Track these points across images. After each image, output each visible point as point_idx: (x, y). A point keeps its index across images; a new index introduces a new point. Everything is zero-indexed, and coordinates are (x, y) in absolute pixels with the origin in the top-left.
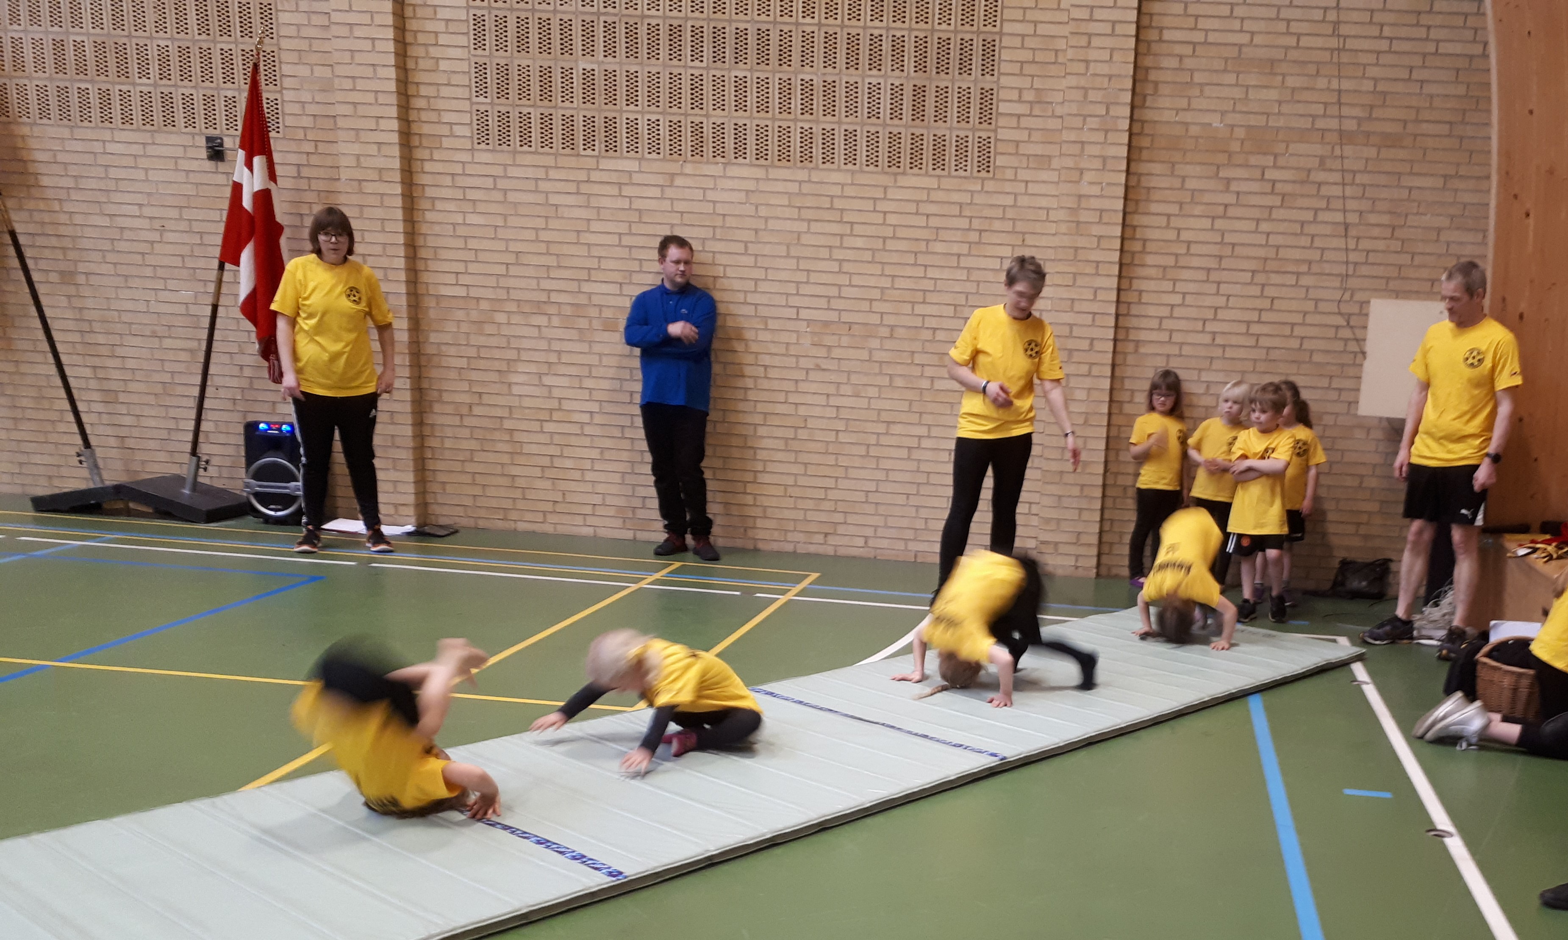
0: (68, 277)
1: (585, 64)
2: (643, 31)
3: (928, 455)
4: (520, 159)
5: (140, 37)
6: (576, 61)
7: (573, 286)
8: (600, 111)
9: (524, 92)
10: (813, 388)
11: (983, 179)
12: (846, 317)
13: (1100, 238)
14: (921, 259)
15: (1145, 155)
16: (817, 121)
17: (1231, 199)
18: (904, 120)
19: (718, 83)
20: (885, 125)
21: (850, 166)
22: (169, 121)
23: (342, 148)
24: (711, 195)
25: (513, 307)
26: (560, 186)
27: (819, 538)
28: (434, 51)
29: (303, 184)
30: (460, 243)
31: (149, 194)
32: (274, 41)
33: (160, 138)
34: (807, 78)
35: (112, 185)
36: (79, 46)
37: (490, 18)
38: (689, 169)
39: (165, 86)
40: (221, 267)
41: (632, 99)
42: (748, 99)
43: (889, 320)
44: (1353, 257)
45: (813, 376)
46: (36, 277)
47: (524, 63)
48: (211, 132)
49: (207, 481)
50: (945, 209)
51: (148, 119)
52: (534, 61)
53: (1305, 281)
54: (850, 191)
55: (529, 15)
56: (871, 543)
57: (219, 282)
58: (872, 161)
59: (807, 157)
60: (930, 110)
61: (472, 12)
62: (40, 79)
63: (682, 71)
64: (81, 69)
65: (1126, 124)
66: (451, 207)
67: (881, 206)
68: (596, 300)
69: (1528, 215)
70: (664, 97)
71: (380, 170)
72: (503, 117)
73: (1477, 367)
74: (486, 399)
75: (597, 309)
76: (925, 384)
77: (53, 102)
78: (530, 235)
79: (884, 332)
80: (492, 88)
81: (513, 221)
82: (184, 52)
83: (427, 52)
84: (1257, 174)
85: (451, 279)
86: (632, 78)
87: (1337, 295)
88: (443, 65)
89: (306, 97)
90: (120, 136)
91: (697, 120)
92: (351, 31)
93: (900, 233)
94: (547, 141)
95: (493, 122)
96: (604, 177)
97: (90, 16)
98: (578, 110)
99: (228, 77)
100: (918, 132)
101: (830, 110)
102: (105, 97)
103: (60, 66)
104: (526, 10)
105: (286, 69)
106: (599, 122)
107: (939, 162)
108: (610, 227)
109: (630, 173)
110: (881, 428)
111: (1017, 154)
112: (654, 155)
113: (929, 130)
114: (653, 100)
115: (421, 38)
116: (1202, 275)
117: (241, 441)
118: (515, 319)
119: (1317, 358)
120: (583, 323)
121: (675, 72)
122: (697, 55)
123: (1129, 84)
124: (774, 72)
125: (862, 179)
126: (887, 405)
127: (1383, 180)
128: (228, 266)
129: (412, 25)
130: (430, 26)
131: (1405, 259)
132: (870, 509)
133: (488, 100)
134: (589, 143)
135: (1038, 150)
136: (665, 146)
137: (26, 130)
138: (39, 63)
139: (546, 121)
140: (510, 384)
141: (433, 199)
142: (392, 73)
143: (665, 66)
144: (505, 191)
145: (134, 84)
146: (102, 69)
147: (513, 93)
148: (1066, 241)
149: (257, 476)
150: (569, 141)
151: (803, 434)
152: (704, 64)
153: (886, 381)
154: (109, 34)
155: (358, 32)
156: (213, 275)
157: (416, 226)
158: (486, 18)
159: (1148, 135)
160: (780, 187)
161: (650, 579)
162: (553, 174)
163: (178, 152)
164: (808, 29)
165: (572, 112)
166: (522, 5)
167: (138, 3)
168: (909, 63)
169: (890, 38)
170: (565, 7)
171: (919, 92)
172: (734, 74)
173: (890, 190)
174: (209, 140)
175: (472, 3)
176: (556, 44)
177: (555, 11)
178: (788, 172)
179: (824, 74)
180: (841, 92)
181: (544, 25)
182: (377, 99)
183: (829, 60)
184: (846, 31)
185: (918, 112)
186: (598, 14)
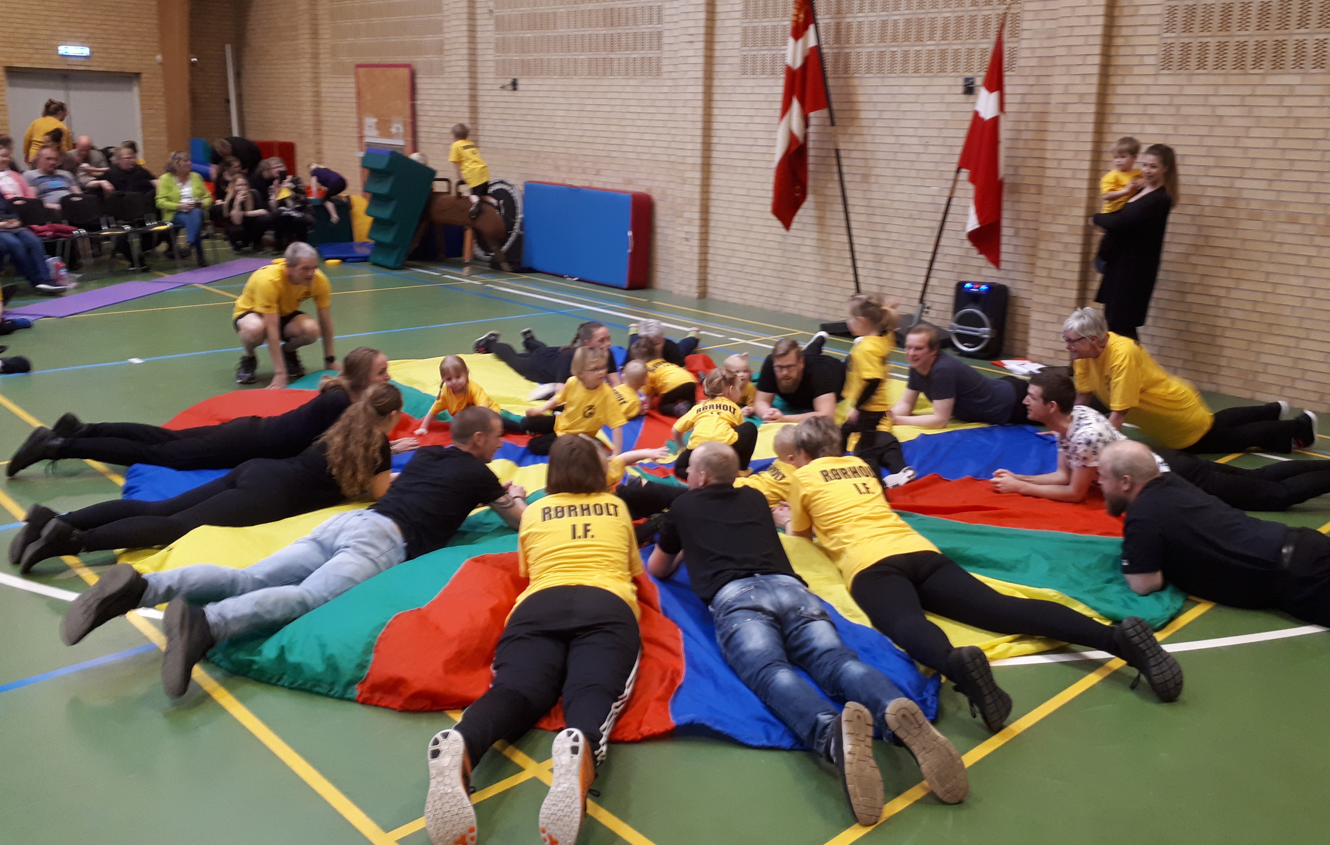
4: (1195, 80)
7: (1226, 183)
8: (1272, 36)
9: (1206, 25)
22: (942, 70)
23: (1056, 79)
26: (1226, 100)
31: (922, 121)
33: (934, 81)
36: (896, 23)
39: (944, 45)
40: (958, 171)
48: (969, 75)
51: (929, 67)
57: (956, 180)
62: (870, 47)
64: (894, 38)
72: (1186, 47)
78: (1196, 141)
80: (1179, 25)
81: (1181, 130)
82: (959, 20)
83: (1131, 2)
89: (1036, 44)
90: (910, 82)
94: (1220, 64)
95: (1176, 52)
96: (1269, 91)
98: (1252, 36)
99: (985, 35)
102: (906, 56)
105: (1026, 25)
106: (1270, 44)
109: (1292, 86)
112: (1318, 70)
133: (1175, 35)
134: (1258, 63)
137: (857, 82)
138: (871, 37)
139: (1222, 47)
142: (1101, 21)
144: (1179, 106)
145: (925, 46)
146: (907, 37)
147: (1197, 27)
149: (958, 322)
150: (1240, 62)
156: (952, 176)
157: (1103, 136)
162: (1223, 90)
163: (944, 90)
165: (1246, 38)
174: (966, 80)
182: (1086, 41)
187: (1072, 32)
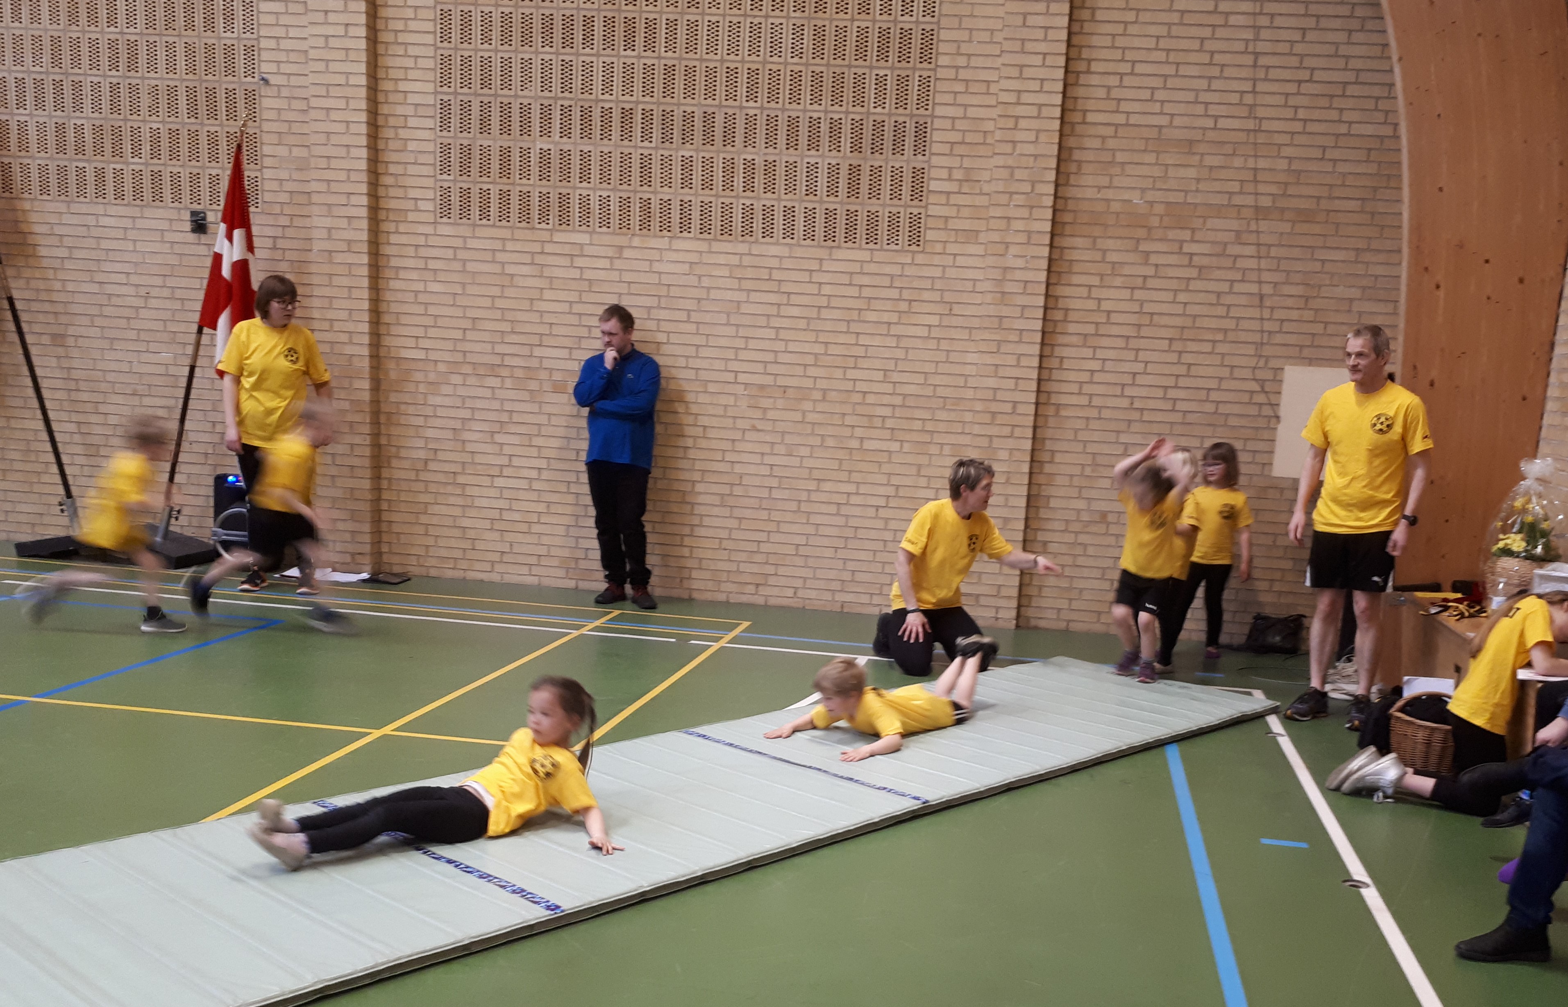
0: (58, 339)
1: (542, 144)
3: (857, 511)
4: (480, 232)
5: (135, 121)
6: (534, 141)
7: (525, 351)
8: (554, 188)
9: (484, 170)
10: (749, 447)
11: (914, 252)
12: (781, 381)
13: (1024, 307)
14: (854, 327)
15: (1068, 230)
16: (758, 198)
17: (1150, 271)
18: (840, 197)
19: (666, 162)
21: (788, 240)
22: (158, 197)
23: (317, 221)
24: (657, 267)
25: (467, 369)
26: (515, 257)
27: (751, 589)
28: (402, 133)
29: (278, 255)
30: (421, 309)
31: (136, 264)
32: (257, 124)
33: (148, 212)
34: (749, 158)
35: (102, 255)
36: (79, 129)
37: (455, 103)
38: (636, 242)
39: (156, 165)
40: (200, 331)
41: (585, 176)
42: (694, 177)
43: (822, 384)
44: (1268, 326)
45: (749, 436)
46: (29, 339)
47: (486, 143)
48: (196, 207)
49: (177, 530)
50: (877, 281)
51: (138, 193)
52: (495, 142)
53: (1221, 348)
54: (787, 263)
55: (491, 99)
56: (800, 593)
57: (198, 344)
58: (809, 235)
59: (748, 231)
60: (864, 188)
61: (440, 97)
62: (41, 159)
63: (632, 150)
64: (80, 150)
65: (1049, 201)
66: (414, 275)
67: (816, 277)
68: (546, 363)
69: (1438, 287)
70: (615, 175)
71: (349, 242)
72: (466, 193)
73: (1386, 432)
74: (441, 456)
75: (547, 372)
76: (855, 444)
77: (53, 179)
78: (487, 302)
79: (817, 395)
80: (456, 167)
81: (470, 290)
82: (174, 134)
83: (397, 134)
84: (1175, 247)
85: (411, 343)
86: (585, 157)
87: (1253, 362)
88: (412, 146)
89: (284, 175)
90: (112, 210)
91: (646, 196)
92: (328, 115)
93: (834, 302)
94: (504, 215)
95: (455, 198)
96: (558, 249)
97: (90, 101)
98: (535, 186)
99: (214, 157)
100: (853, 208)
101: (770, 187)
102: (100, 175)
103: (61, 147)
104: (489, 95)
105: (267, 150)
106: (554, 197)
107: (872, 237)
108: (562, 296)
109: (581, 245)
110: (812, 486)
111: (945, 229)
112: (604, 229)
113: (863, 206)
114: (604, 177)
115: (392, 121)
116: (1121, 343)
117: (211, 492)
118: (471, 381)
119: (1233, 422)
120: (533, 385)
121: (626, 151)
122: (646, 136)
123: (1053, 164)
124: (718, 152)
125: (799, 252)
126: (818, 464)
127: (1296, 253)
128: (206, 330)
129: (384, 109)
130: (400, 110)
131: (1318, 328)
132: (799, 561)
133: (451, 178)
134: (544, 217)
135: (967, 225)
136: (615, 221)
137: (27, 205)
138: (42, 146)
139: (504, 196)
140: (464, 441)
141: (397, 268)
142: (364, 153)
143: (616, 146)
144: (464, 261)
145: (128, 164)
147: (475, 170)
148: (992, 310)
149: (223, 526)
150: (525, 215)
151: (738, 491)
152: (653, 145)
153: (817, 441)
154: (106, 118)
155: (334, 116)
156: (192, 338)
157: (381, 293)
158: (452, 102)
159: (1070, 211)
160: (722, 259)
161: (591, 626)
162: (510, 246)
163: (165, 225)
164: (751, 112)
165: (528, 189)
166: (486, 91)
167: (133, 89)
168: (846, 144)
169: (829, 121)
170: (526, 93)
171: (854, 171)
172: (681, 153)
173: (825, 263)
174: (194, 213)
175: (440, 89)
176: (516, 126)
177: (516, 96)
178: (729, 245)
179: (765, 154)
180: (781, 171)
181: (505, 109)
182: (349, 177)
183: (771, 141)
184: (787, 114)
185: (853, 190)
186: (556, 98)
187: (329, 164)
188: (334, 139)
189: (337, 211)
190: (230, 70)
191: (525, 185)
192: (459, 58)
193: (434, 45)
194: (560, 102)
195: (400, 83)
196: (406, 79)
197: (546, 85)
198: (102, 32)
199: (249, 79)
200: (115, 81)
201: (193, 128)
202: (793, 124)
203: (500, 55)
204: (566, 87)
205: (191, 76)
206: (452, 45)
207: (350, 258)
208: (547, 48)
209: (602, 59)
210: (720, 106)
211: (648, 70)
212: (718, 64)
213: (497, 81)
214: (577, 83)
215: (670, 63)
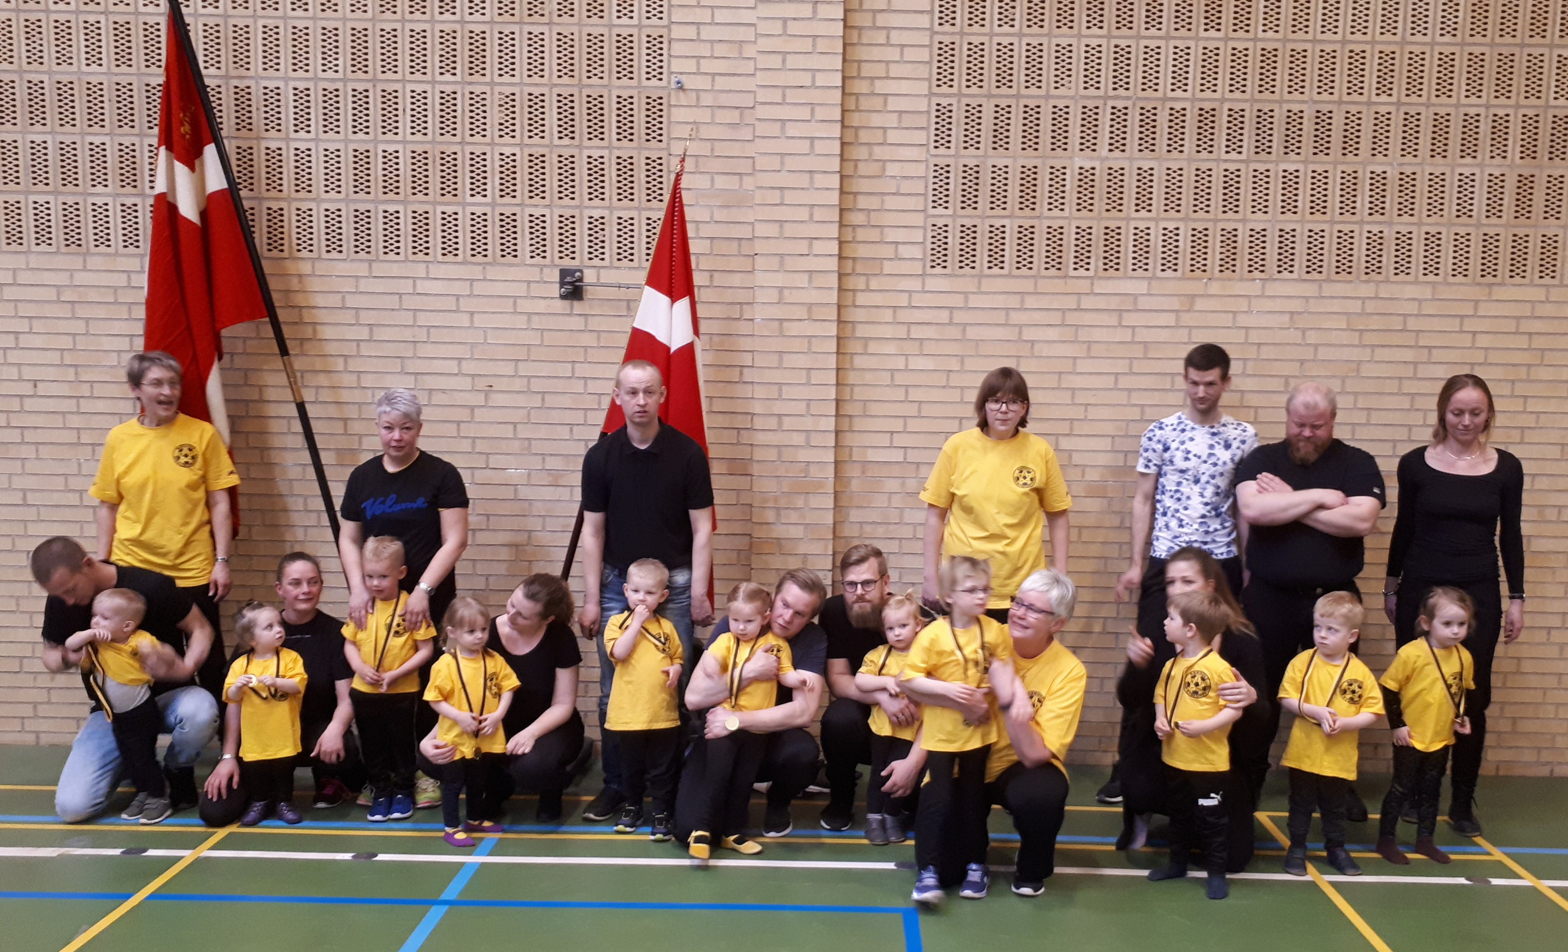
1: (1082, 161)
2: (1163, 118)
4: (986, 285)
5: (477, 143)
6: (1071, 158)
9: (998, 200)
16: (1390, 224)
18: (1505, 217)
19: (1261, 179)
20: (1479, 225)
21: (1431, 278)
22: (509, 250)
23: (759, 279)
24: (1243, 320)
26: (1038, 317)
28: (879, 152)
30: (900, 394)
31: (473, 346)
32: (663, 145)
33: (493, 273)
34: (1379, 170)
35: (420, 335)
37: (959, 109)
38: (1215, 288)
39: (507, 206)
41: (1143, 202)
42: (1300, 198)
47: (1001, 163)
48: (568, 263)
52: (1015, 159)
54: (1429, 308)
55: (1012, 102)
58: (1460, 270)
59: (1373, 267)
60: (1539, 206)
61: (935, 100)
62: (330, 202)
63: (1213, 166)
64: (390, 186)
67: (1469, 325)
70: (1187, 198)
71: (808, 306)
77: (348, 230)
82: (537, 162)
83: (871, 152)
86: (1145, 177)
88: (892, 169)
91: (1229, 227)
92: (783, 129)
93: (1494, 357)
94: (1024, 261)
95: (954, 239)
96: (1100, 303)
97: (409, 118)
99: (596, 193)
100: (1522, 232)
101: (1406, 208)
103: (362, 184)
104: (1008, 96)
106: (1098, 233)
108: (1104, 366)
113: (1537, 229)
114: (1172, 203)
115: (864, 136)
121: (1204, 167)
122: (1234, 144)
124: (1335, 164)
125: (1446, 293)
129: (854, 119)
130: (876, 120)
133: (950, 212)
134: (1082, 260)
136: (1184, 262)
137: (305, 268)
138: (333, 183)
139: (1026, 235)
141: (867, 340)
143: (1190, 160)
144: (964, 326)
145: (464, 205)
146: (420, 186)
147: (984, 201)
152: (1243, 157)
154: (433, 142)
155: (792, 130)
158: (954, 108)
162: (1031, 302)
163: (519, 290)
164: (1383, 110)
165: (1061, 223)
166: (1004, 90)
167: (477, 101)
168: (1514, 148)
169: (1491, 118)
170: (1062, 91)
171: (1525, 183)
172: (1283, 166)
173: (1481, 305)
174: (564, 273)
175: (936, 90)
176: (1046, 137)
177: (1048, 97)
178: (1348, 287)
179: (1401, 164)
180: (1422, 186)
181: (1032, 114)
182: (811, 215)
183: (1409, 147)
184: (1433, 110)
185: (1523, 208)
186: (1106, 98)
187: (782, 198)
188: (791, 163)
189: (791, 263)
190: (625, 70)
191: (1056, 219)
192: (966, 47)
193: (931, 29)
194: (1110, 103)
195: (877, 83)
196: (887, 78)
197: (1091, 80)
198: (432, 21)
199: (654, 82)
200: (448, 89)
201: (566, 153)
202: (1441, 124)
203: (1025, 40)
204: (1121, 81)
205: (566, 80)
206: (957, 29)
207: (810, 329)
208: (1095, 30)
209: (1173, 43)
210: (1340, 102)
211: (1239, 57)
212: (1337, 47)
213: (1019, 76)
214: (1136, 76)
215: (1270, 46)
